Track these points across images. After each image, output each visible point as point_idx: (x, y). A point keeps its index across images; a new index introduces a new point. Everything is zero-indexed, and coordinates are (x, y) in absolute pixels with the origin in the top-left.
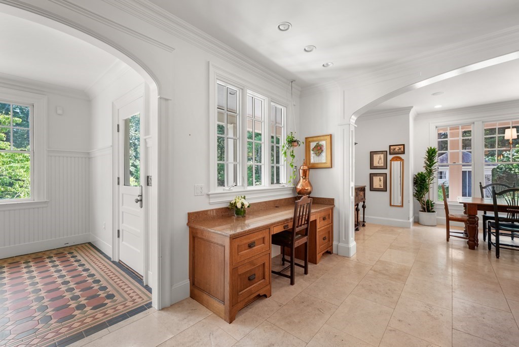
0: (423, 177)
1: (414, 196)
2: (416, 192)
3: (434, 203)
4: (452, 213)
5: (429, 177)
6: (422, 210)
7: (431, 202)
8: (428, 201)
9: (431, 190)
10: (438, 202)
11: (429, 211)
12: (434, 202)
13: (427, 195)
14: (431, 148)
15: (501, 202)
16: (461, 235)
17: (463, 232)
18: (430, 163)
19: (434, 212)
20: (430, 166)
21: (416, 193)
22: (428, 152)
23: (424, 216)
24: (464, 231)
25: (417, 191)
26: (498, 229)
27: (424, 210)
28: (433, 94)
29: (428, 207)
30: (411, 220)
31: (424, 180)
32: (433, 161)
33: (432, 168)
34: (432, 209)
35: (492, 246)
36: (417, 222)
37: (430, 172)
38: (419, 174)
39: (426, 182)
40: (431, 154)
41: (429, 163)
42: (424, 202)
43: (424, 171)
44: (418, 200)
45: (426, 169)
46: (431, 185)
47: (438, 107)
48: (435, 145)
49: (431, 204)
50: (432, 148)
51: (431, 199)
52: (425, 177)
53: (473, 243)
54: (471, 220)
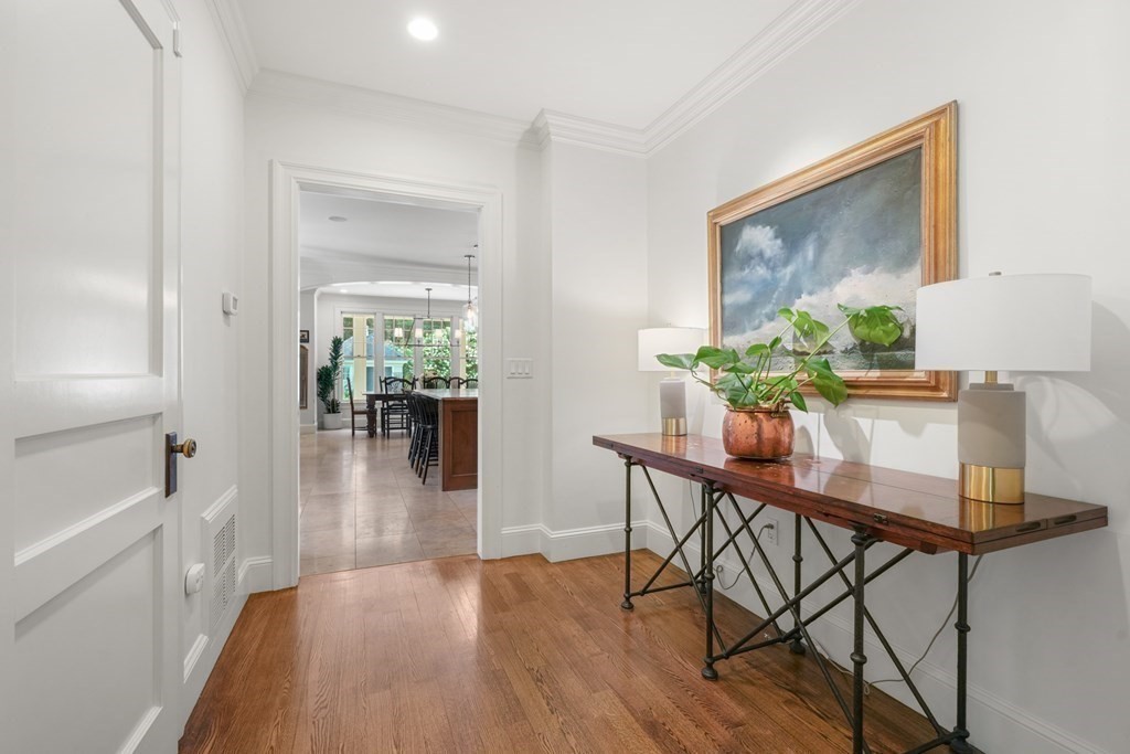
0: (328, 372)
1: (318, 395)
4: (356, 408)
5: (335, 372)
6: (327, 411)
7: (336, 401)
8: (333, 401)
9: (336, 387)
10: (345, 400)
11: (334, 412)
12: (340, 401)
13: (332, 393)
14: (336, 337)
18: (336, 355)
19: (339, 412)
20: (336, 358)
21: (320, 392)
22: (334, 342)
23: (330, 418)
24: (366, 422)
25: (321, 389)
27: (329, 412)
29: (333, 408)
30: (316, 424)
31: (329, 375)
32: (339, 352)
33: (338, 361)
34: (337, 409)
36: (322, 427)
37: (336, 366)
38: (323, 368)
39: (331, 377)
40: (337, 344)
41: (334, 355)
42: (329, 401)
43: (329, 364)
44: (323, 400)
45: (332, 362)
46: (336, 382)
47: (344, 291)
48: (340, 335)
49: (337, 403)
50: (338, 337)
51: (336, 398)
52: (330, 371)
54: (371, 411)
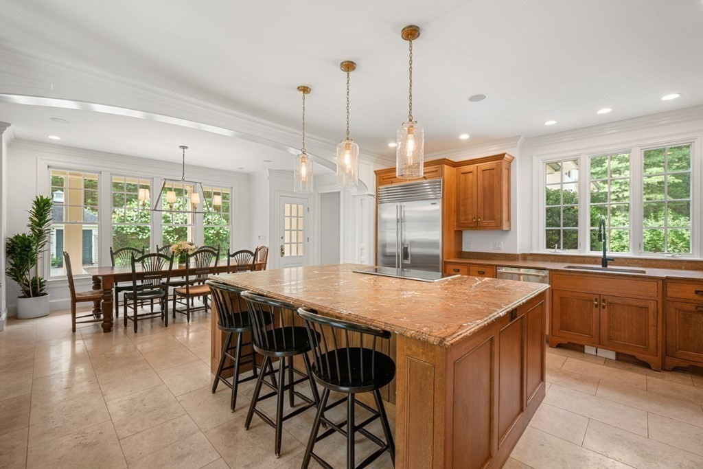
0: (27, 243)
1: (8, 274)
2: (11, 267)
3: (45, 281)
4: (79, 290)
5: (37, 242)
6: (23, 295)
7: (40, 280)
8: (35, 280)
9: (39, 261)
11: (36, 294)
12: (45, 279)
13: (32, 270)
14: (42, 197)
15: (139, 268)
16: (92, 318)
17: (91, 313)
18: (40, 220)
19: (45, 294)
20: (40, 225)
21: (11, 269)
22: (37, 203)
23: (28, 303)
24: (93, 311)
25: (14, 265)
26: (135, 299)
27: (27, 295)
28: (53, 119)
29: (35, 289)
30: (5, 316)
31: (29, 247)
32: (45, 217)
33: (44, 228)
34: (41, 291)
35: (128, 320)
36: (14, 317)
37: (40, 235)
38: (17, 237)
39: (31, 249)
40: (42, 206)
41: (37, 220)
42: (27, 281)
43: (28, 232)
44: (17, 280)
45: (33, 230)
46: (39, 256)
48: (47, 194)
49: (41, 283)
50: (45, 198)
51: (39, 276)
52: (30, 242)
53: (108, 324)
54: (106, 295)
